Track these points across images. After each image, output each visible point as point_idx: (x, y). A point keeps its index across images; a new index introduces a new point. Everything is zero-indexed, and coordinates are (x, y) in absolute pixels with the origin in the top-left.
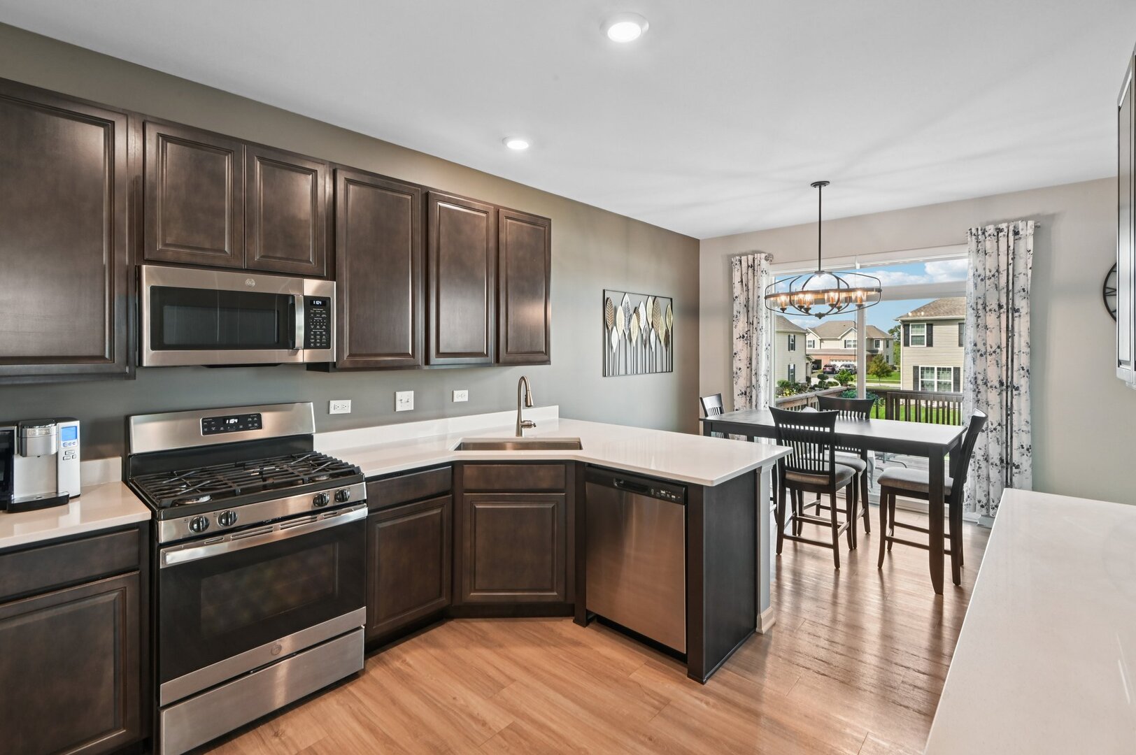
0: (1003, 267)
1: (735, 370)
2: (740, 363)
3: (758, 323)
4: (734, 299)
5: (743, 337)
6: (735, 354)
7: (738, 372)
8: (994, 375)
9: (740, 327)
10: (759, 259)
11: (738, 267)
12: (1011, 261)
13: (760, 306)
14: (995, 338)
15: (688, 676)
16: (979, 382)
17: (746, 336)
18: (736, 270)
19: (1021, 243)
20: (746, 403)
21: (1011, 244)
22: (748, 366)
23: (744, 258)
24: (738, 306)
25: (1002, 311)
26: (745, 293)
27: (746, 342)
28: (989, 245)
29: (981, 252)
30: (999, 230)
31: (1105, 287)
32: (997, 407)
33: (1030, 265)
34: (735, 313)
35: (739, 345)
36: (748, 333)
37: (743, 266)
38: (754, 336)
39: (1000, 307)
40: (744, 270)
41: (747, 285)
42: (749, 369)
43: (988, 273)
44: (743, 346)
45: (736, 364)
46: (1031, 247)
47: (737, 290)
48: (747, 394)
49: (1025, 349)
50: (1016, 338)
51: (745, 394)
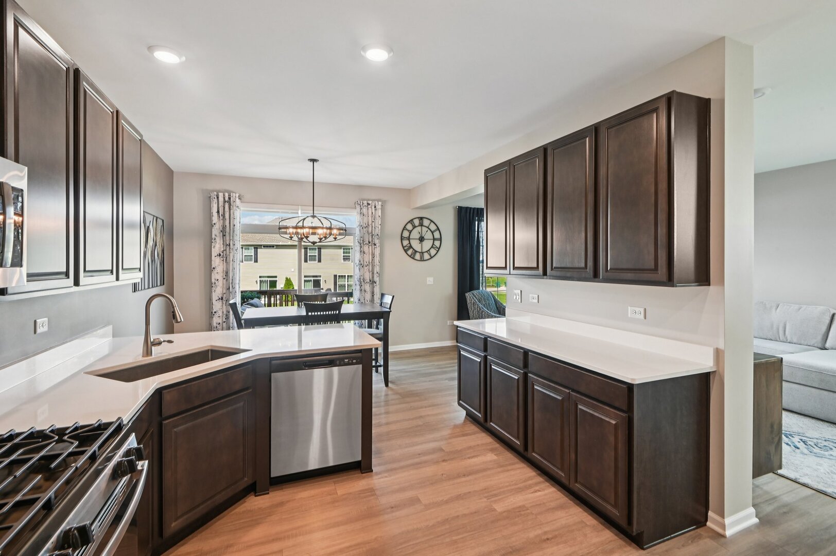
0: (370, 223)
1: (213, 281)
2: (218, 275)
3: (234, 245)
4: (212, 226)
5: (220, 255)
6: (214, 268)
7: (216, 282)
8: (368, 276)
9: (217, 247)
10: (234, 197)
11: (216, 200)
12: (373, 220)
13: (235, 232)
14: (368, 258)
15: (362, 473)
16: (362, 280)
17: (222, 254)
18: (214, 202)
19: (377, 212)
20: (222, 305)
21: (374, 212)
22: (224, 277)
23: (221, 195)
24: (216, 231)
25: (370, 244)
26: (221, 221)
27: (222, 259)
28: (365, 210)
29: (362, 214)
30: (368, 204)
31: (402, 236)
32: (369, 293)
33: (380, 223)
34: (213, 236)
35: (217, 262)
36: (225, 252)
37: (220, 200)
38: (231, 255)
39: (369, 242)
40: (221, 203)
41: (224, 216)
42: (225, 280)
43: (364, 225)
44: (220, 262)
45: (215, 276)
46: (380, 215)
47: (215, 219)
48: (224, 299)
49: (378, 263)
50: (375, 258)
51: (222, 299)
